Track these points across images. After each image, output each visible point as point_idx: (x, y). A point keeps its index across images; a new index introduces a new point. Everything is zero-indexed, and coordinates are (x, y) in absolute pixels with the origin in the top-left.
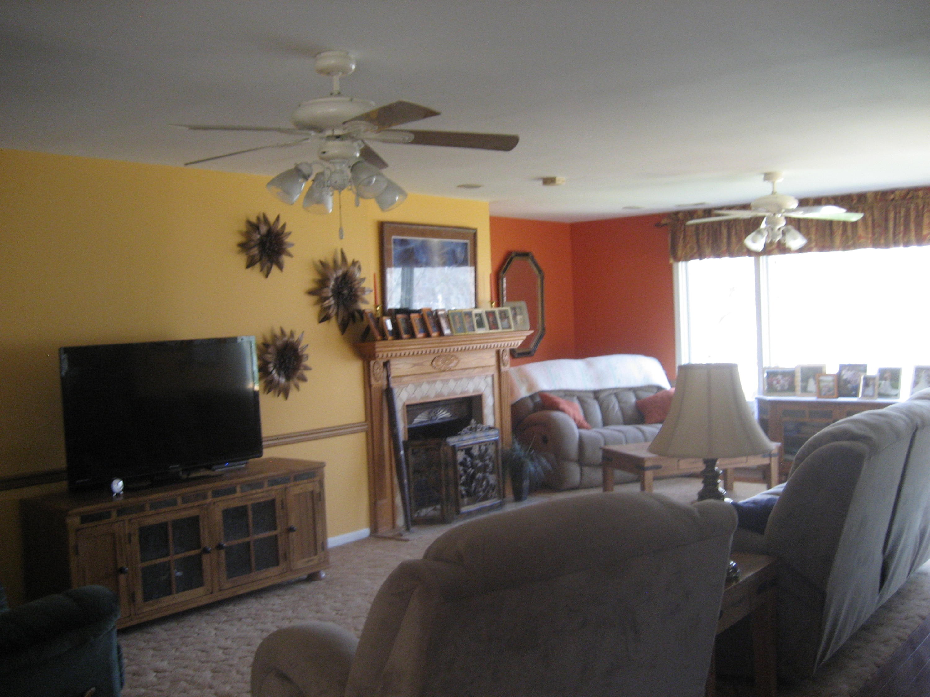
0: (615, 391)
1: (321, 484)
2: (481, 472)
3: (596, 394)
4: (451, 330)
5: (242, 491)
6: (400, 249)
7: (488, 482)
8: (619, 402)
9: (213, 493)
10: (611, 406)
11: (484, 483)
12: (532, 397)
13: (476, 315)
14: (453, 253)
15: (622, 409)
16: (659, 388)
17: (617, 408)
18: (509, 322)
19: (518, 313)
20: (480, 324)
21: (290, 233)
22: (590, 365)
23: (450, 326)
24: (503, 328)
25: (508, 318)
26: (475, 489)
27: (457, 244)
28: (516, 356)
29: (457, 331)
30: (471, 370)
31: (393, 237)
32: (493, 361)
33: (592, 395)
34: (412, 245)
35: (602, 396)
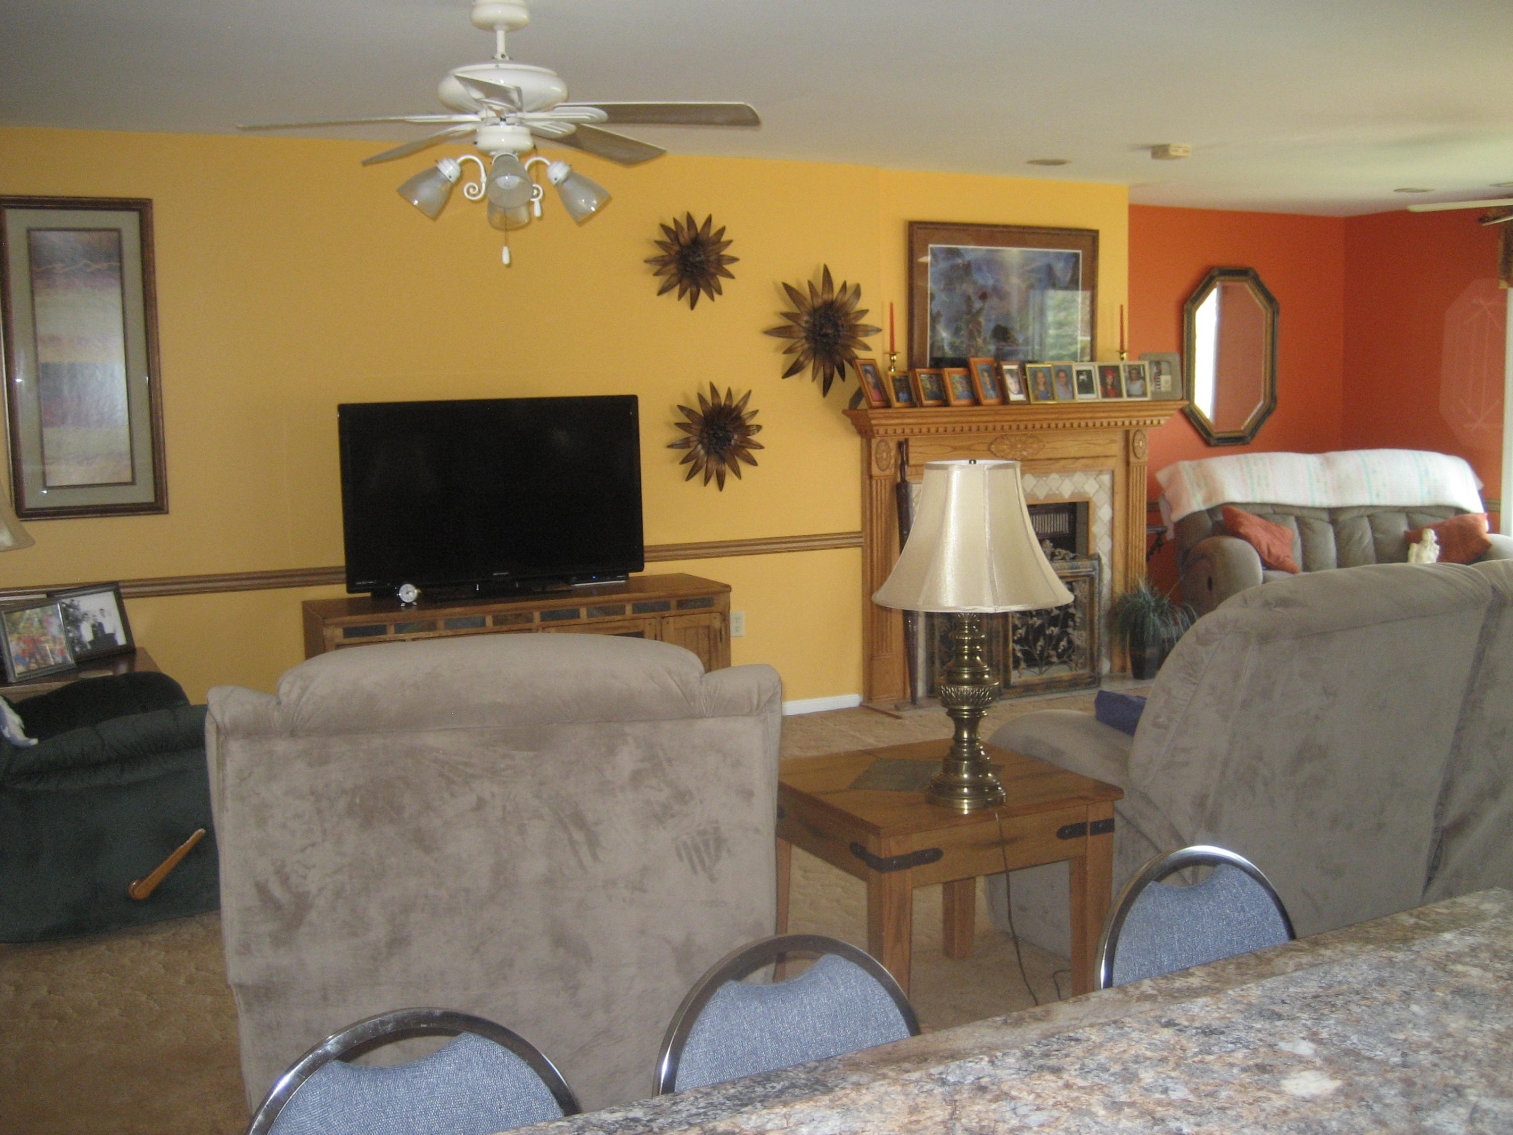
0: (1369, 512)
1: (725, 617)
2: (1055, 626)
3: (1334, 514)
4: (1028, 396)
5: (590, 615)
6: (943, 265)
7: (1070, 642)
8: (1374, 529)
9: (542, 614)
10: (1356, 537)
11: (1064, 643)
12: (1211, 512)
13: (1079, 373)
14: (1049, 269)
15: (1376, 542)
16: (1459, 511)
17: (1368, 538)
18: (1144, 387)
19: (1163, 372)
20: (1086, 387)
21: (729, 242)
22: (1328, 464)
23: (1024, 388)
24: (1129, 395)
25: (1144, 379)
26: (1042, 651)
27: (1058, 256)
28: (1213, 442)
29: (1036, 398)
30: (1069, 461)
31: (931, 246)
32: (1117, 448)
33: (1325, 516)
34: (968, 257)
35: (1343, 518)
